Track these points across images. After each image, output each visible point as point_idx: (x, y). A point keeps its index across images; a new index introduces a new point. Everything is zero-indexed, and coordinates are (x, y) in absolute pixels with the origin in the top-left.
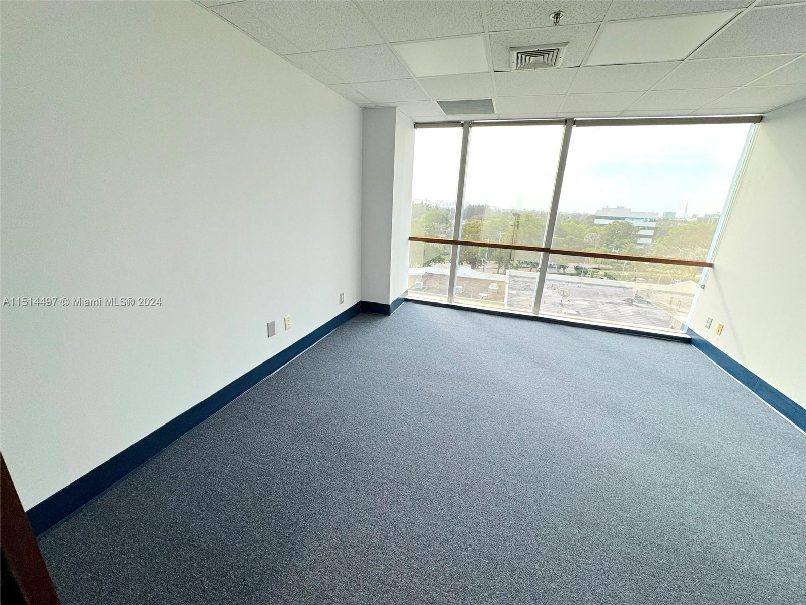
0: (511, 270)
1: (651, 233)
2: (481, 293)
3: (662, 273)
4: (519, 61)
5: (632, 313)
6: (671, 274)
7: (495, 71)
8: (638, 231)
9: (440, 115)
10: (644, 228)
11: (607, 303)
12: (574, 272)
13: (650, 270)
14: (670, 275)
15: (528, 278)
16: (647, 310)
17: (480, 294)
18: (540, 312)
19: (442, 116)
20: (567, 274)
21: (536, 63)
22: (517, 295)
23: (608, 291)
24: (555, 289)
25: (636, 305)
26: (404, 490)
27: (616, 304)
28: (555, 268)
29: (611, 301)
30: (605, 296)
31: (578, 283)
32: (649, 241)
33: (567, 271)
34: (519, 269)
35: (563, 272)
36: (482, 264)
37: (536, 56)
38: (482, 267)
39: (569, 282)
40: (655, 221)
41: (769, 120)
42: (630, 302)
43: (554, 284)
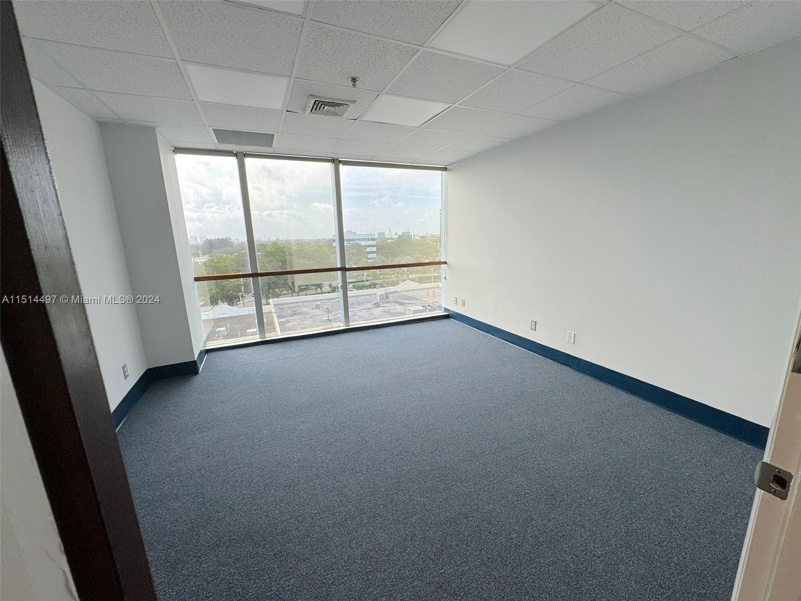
0: (273, 299)
1: (374, 249)
2: (249, 329)
3: (391, 278)
4: (315, 107)
5: (381, 313)
6: (395, 277)
7: (287, 111)
8: (366, 249)
9: (213, 142)
10: (369, 246)
11: (362, 310)
12: (329, 289)
13: (381, 277)
14: (395, 279)
15: (293, 303)
16: (391, 308)
17: (248, 331)
18: (351, 324)
19: (214, 144)
20: (325, 293)
21: (328, 112)
22: (287, 322)
23: (361, 299)
24: (319, 308)
25: (382, 306)
26: (350, 524)
27: (368, 309)
28: (313, 289)
29: (365, 308)
30: (359, 304)
31: (336, 298)
32: (375, 255)
33: (324, 290)
34: (281, 296)
35: (321, 292)
36: (241, 298)
37: (329, 106)
38: (241, 302)
39: (328, 299)
40: (374, 240)
41: (450, 170)
42: (377, 305)
43: (317, 303)
